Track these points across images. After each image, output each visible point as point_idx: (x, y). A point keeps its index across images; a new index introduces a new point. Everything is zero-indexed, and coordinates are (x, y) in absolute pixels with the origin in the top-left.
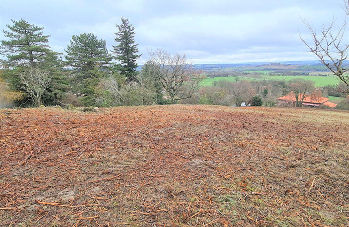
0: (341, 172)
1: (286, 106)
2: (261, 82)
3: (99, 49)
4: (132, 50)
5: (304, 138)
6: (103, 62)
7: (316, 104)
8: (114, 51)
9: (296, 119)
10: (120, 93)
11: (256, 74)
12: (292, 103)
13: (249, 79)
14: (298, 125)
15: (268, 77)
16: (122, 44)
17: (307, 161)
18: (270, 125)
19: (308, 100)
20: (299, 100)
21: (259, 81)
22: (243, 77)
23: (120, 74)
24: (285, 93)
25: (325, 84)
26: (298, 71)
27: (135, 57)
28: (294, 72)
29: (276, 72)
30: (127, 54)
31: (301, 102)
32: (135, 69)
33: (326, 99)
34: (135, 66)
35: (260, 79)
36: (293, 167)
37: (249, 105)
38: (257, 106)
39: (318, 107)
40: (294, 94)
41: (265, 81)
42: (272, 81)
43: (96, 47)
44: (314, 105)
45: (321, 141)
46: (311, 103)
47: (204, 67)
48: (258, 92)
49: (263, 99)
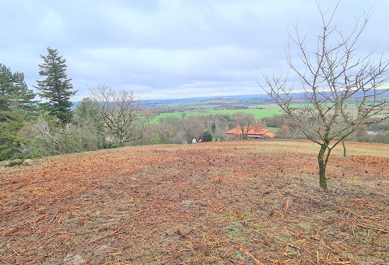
0: (301, 191)
1: (234, 139)
2: (208, 117)
3: (14, 83)
4: (65, 86)
5: (264, 167)
6: (21, 100)
7: (259, 135)
8: (38, 86)
9: (249, 151)
10: (55, 139)
11: (202, 108)
12: (239, 136)
13: (196, 114)
14: (255, 157)
15: (213, 112)
16: (49, 79)
17: (275, 186)
18: (232, 159)
19: (252, 132)
20: (244, 133)
21: (206, 116)
22: (189, 112)
23: (50, 114)
24: (231, 127)
25: (263, 116)
26: (239, 105)
27: (68, 94)
28: (236, 106)
29: (220, 107)
30: (58, 91)
31: (246, 135)
32: (69, 108)
33: (266, 130)
34: (69, 105)
35: (206, 114)
36: (267, 193)
37: (200, 141)
38: (208, 141)
39: (261, 138)
40: (240, 127)
41: (211, 116)
42: (217, 115)
43: (10, 81)
44: (257, 136)
45: (277, 169)
46: (255, 135)
47: (147, 103)
48: (206, 127)
49: (212, 134)
